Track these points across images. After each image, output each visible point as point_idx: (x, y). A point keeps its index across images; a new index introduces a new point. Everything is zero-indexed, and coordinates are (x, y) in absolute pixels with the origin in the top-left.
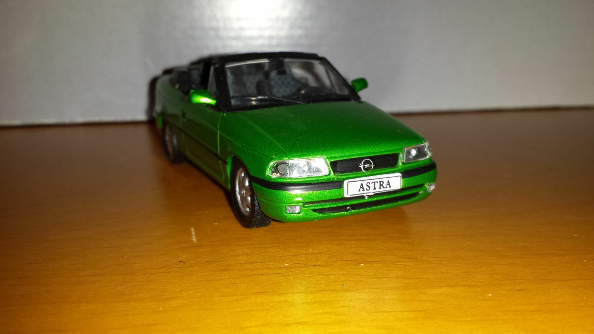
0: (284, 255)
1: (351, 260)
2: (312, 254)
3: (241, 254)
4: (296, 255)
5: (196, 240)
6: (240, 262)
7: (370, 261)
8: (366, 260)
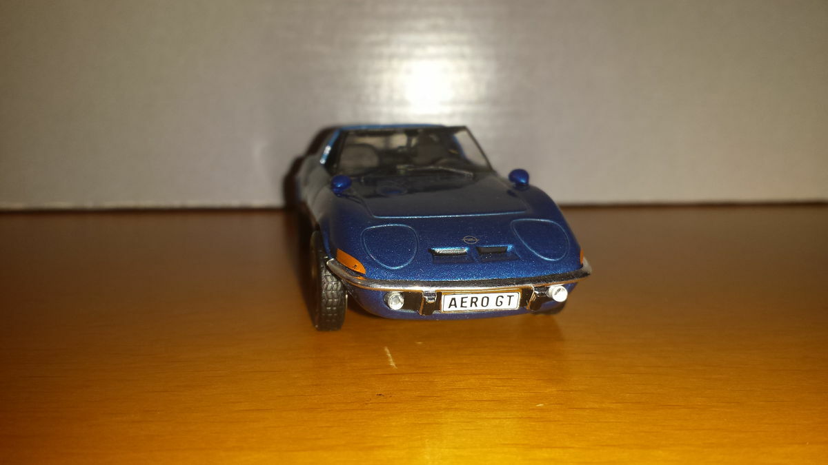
5: (396, 365)
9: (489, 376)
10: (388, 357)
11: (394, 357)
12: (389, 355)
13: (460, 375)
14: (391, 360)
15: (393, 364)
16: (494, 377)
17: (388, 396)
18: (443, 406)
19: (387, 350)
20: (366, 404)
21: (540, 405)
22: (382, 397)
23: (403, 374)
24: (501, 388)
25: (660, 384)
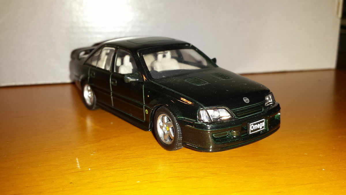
0: (136, 175)
1: (178, 177)
2: (154, 173)
3: (109, 176)
7: (189, 176)
8: (187, 176)
9: (119, 169)
10: (77, 163)
11: (80, 163)
12: (78, 162)
13: (107, 170)
14: (78, 165)
15: (79, 167)
16: (121, 169)
17: (75, 183)
18: (98, 186)
19: (77, 159)
20: (65, 188)
21: (138, 182)
22: (72, 184)
23: (83, 171)
24: (123, 175)
25: (187, 167)
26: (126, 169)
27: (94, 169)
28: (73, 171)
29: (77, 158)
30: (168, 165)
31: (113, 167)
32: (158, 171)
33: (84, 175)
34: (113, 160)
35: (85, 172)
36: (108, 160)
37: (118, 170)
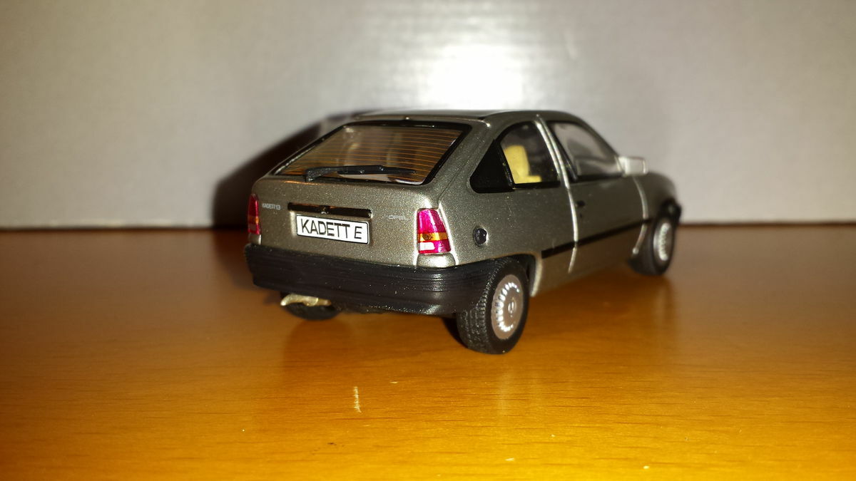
0: (506, 442)
1: (626, 459)
2: (556, 443)
3: (433, 436)
4: (528, 443)
5: (360, 408)
6: (430, 450)
7: (661, 461)
8: (653, 460)
9: (459, 423)
10: (354, 398)
11: (360, 398)
12: (357, 396)
13: (430, 421)
14: (357, 402)
16: (467, 424)
17: (341, 445)
18: (401, 458)
19: (356, 390)
20: (313, 454)
21: (511, 460)
22: (333, 446)
23: (366, 419)
24: (471, 438)
25: (656, 437)
26: (480, 425)
27: (396, 416)
28: (341, 416)
29: (356, 387)
30: (597, 425)
31: (447, 417)
32: (570, 438)
33: (367, 428)
34: (448, 399)
35: (372, 420)
36: (436, 399)
37: (458, 426)
